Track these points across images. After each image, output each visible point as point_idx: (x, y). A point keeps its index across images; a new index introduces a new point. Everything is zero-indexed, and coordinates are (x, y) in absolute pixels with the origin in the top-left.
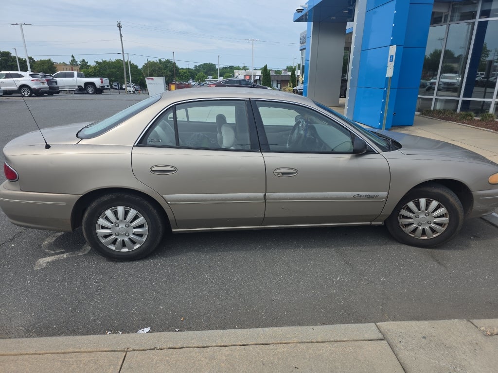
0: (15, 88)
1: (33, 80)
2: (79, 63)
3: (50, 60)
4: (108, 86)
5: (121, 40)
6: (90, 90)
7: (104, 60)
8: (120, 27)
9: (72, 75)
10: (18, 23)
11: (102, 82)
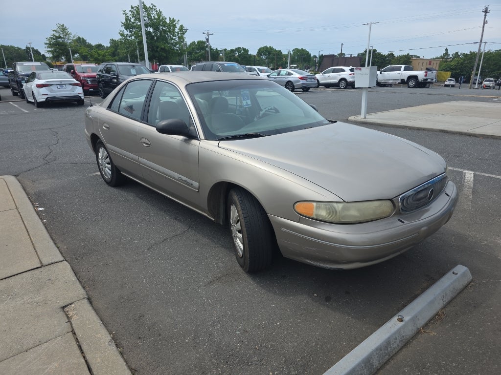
0: (336, 81)
1: (350, 74)
2: (451, 56)
3: (408, 54)
4: (432, 79)
5: (484, 27)
6: (412, 83)
7: (472, 51)
8: (486, 12)
9: (399, 69)
10: (369, 23)
11: (426, 76)
